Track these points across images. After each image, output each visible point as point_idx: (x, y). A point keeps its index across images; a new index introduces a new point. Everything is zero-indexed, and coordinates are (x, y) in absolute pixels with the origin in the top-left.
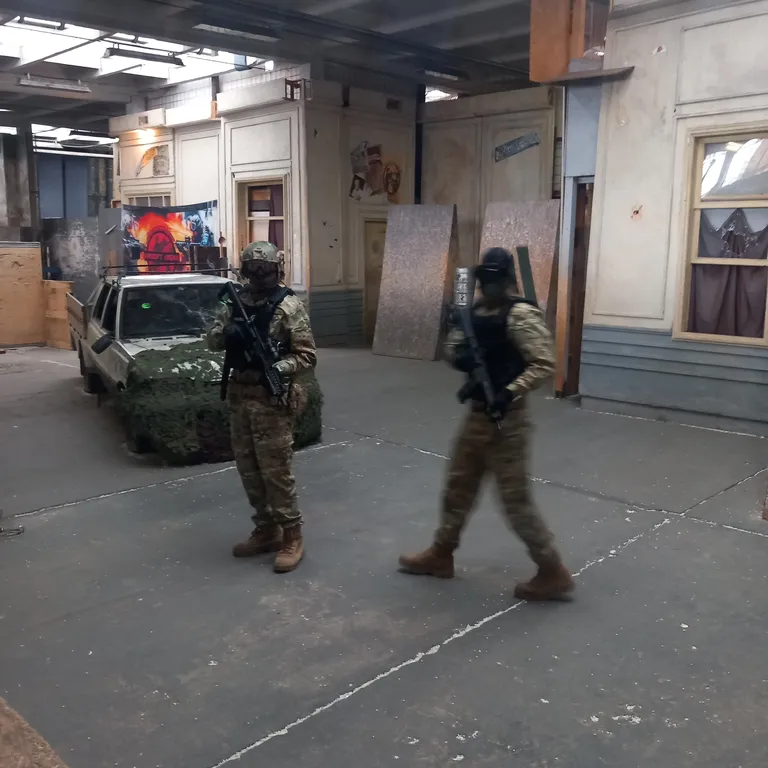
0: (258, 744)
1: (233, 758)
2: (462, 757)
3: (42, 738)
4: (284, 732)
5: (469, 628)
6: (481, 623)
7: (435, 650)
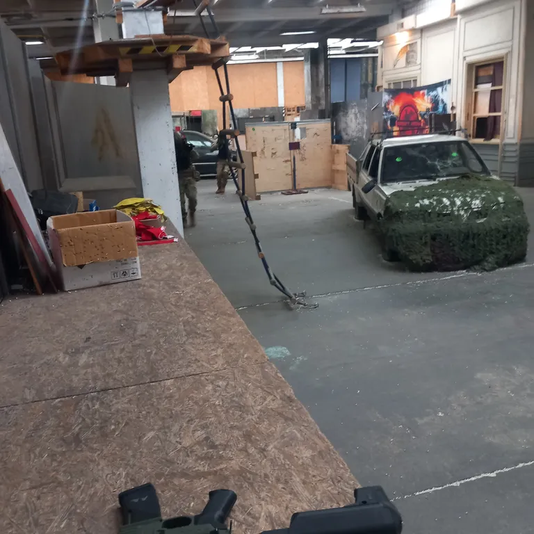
0: (473, 479)
1: (454, 484)
4: (493, 475)
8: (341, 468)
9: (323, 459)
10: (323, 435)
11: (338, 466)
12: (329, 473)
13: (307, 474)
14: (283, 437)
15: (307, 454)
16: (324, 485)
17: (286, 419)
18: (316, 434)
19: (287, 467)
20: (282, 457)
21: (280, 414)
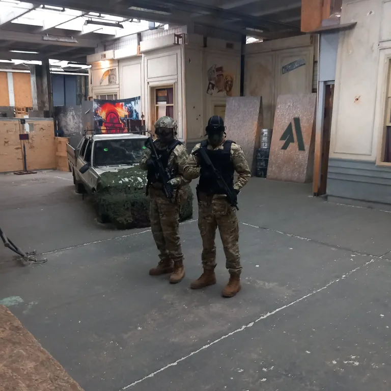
0: (162, 369)
1: (150, 376)
2: (266, 379)
3: (59, 363)
4: (175, 364)
5: (269, 314)
6: (275, 312)
7: (251, 325)
8: (58, 370)
9: (44, 366)
10: (44, 350)
11: (56, 368)
12: (48, 376)
13: (30, 380)
14: (11, 357)
15: (30, 365)
16: (44, 385)
17: (14, 343)
18: (39, 349)
19: (14, 377)
20: (10, 371)
21: (9, 341)
